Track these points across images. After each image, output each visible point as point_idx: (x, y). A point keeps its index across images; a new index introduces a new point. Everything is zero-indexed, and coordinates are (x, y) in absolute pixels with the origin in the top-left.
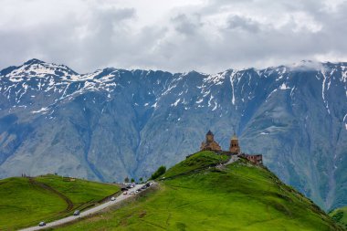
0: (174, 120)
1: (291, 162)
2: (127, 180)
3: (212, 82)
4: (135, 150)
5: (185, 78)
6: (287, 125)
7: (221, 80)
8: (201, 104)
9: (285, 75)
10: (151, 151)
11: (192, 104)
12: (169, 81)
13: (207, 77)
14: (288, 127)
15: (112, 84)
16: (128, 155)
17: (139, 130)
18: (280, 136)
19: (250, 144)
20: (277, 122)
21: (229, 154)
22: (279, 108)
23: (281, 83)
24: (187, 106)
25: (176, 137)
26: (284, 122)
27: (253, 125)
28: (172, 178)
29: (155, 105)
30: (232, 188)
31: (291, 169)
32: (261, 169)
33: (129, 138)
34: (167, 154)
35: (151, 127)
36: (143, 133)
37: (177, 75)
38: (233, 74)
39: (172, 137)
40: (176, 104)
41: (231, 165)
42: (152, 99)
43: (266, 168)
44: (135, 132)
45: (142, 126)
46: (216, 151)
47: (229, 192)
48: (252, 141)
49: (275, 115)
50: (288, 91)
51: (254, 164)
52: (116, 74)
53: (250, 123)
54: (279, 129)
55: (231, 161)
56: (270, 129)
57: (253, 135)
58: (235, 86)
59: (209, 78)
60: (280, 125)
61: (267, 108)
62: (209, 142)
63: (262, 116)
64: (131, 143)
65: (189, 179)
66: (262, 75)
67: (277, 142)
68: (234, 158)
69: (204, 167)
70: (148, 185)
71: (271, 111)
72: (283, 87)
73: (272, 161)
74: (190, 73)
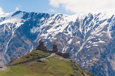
29: (41, 30)
45: (34, 40)
58: (81, 21)
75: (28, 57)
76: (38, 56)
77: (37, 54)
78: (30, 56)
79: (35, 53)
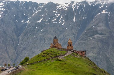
0: (39, 31)
1: (108, 56)
2: (5, 65)
3: (62, 9)
4: (15, 48)
5: (46, 6)
6: (105, 34)
7: (67, 7)
8: (55, 21)
9: (105, 5)
10: (25, 49)
11: (50, 21)
12: (36, 8)
13: (59, 5)
14: (106, 35)
15: (2, 9)
16: (12, 51)
17: (18, 36)
18: (101, 41)
19: (84, 45)
20: (100, 32)
21: (67, 50)
22: (101, 24)
23: (102, 9)
24: (47, 22)
25: (40, 40)
26: (104, 33)
27: (85, 34)
28: (32, 64)
29: (28, 22)
30: (67, 70)
31: (107, 60)
32: (85, 59)
33: (12, 40)
34: (35, 50)
35: (25, 34)
36: (20, 38)
37: (41, 4)
38: (74, 4)
39: (38, 41)
40: (40, 21)
41: (67, 56)
42: (26, 18)
43: (88, 59)
44: (15, 37)
45: (20, 34)
46: (59, 49)
47: (65, 72)
48: (85, 43)
49: (99, 28)
50: (107, 14)
51: (81, 56)
52: (5, 3)
53: (84, 33)
54: (101, 36)
55: (68, 54)
56: (95, 36)
57: (86, 40)
58: (75, 11)
59: (60, 6)
60: (101, 34)
61: (94, 24)
62: (55, 43)
63: (91, 29)
64: (13, 44)
65: (42, 65)
66: (92, 5)
67: (100, 44)
68: (69, 53)
69: (51, 58)
70: (17, 68)
71: (96, 26)
72: (104, 12)
73: (96, 55)
74: (49, 3)
75: (44, 56)
76: (55, 54)
77: (54, 52)
78: (46, 55)
79: (52, 51)
